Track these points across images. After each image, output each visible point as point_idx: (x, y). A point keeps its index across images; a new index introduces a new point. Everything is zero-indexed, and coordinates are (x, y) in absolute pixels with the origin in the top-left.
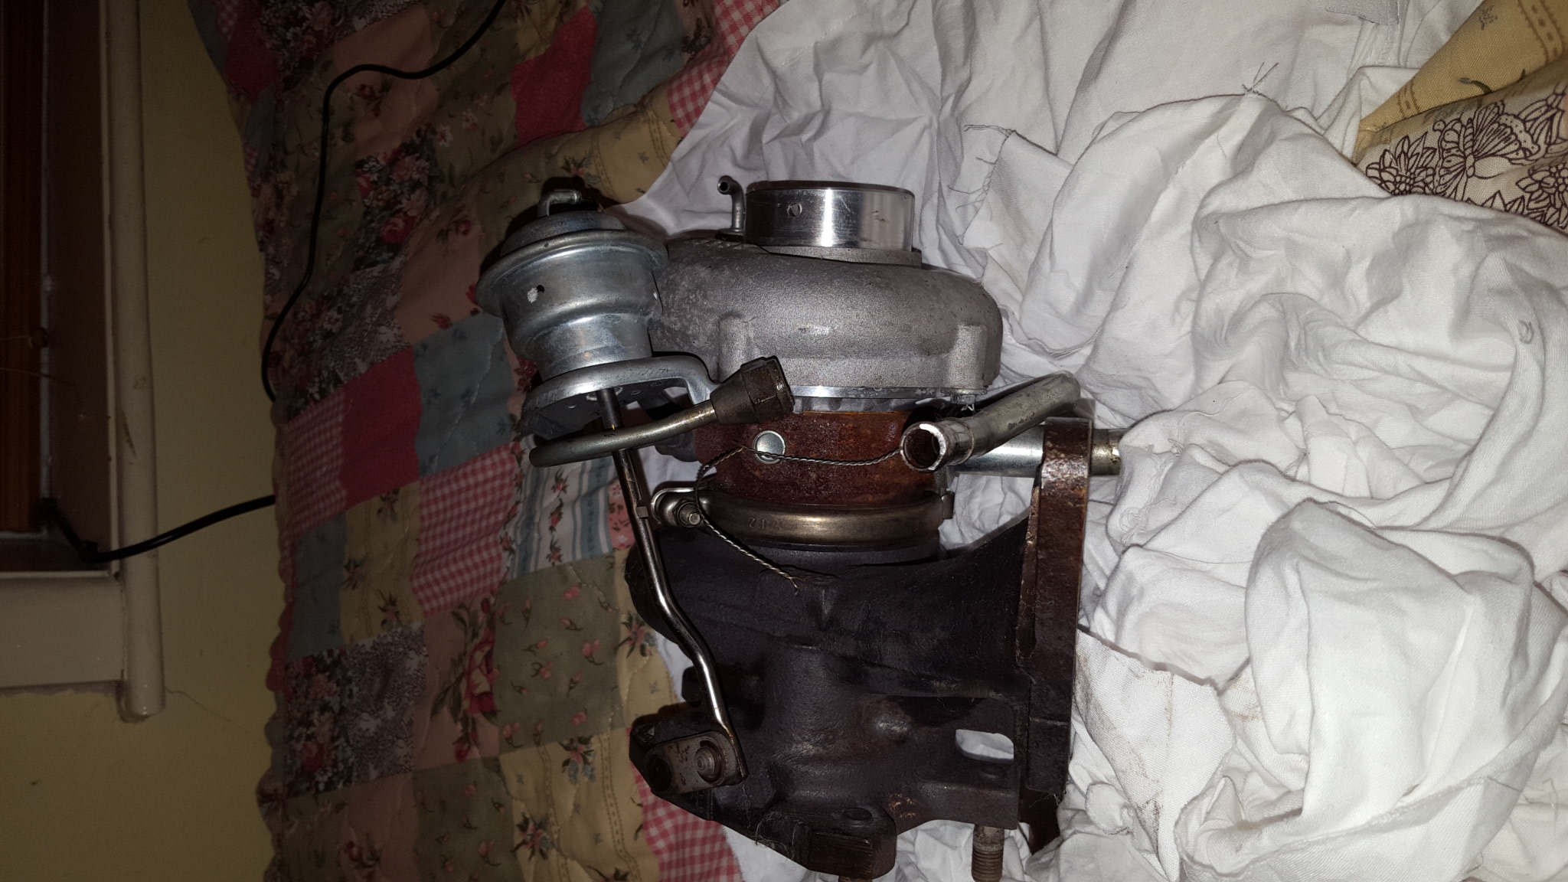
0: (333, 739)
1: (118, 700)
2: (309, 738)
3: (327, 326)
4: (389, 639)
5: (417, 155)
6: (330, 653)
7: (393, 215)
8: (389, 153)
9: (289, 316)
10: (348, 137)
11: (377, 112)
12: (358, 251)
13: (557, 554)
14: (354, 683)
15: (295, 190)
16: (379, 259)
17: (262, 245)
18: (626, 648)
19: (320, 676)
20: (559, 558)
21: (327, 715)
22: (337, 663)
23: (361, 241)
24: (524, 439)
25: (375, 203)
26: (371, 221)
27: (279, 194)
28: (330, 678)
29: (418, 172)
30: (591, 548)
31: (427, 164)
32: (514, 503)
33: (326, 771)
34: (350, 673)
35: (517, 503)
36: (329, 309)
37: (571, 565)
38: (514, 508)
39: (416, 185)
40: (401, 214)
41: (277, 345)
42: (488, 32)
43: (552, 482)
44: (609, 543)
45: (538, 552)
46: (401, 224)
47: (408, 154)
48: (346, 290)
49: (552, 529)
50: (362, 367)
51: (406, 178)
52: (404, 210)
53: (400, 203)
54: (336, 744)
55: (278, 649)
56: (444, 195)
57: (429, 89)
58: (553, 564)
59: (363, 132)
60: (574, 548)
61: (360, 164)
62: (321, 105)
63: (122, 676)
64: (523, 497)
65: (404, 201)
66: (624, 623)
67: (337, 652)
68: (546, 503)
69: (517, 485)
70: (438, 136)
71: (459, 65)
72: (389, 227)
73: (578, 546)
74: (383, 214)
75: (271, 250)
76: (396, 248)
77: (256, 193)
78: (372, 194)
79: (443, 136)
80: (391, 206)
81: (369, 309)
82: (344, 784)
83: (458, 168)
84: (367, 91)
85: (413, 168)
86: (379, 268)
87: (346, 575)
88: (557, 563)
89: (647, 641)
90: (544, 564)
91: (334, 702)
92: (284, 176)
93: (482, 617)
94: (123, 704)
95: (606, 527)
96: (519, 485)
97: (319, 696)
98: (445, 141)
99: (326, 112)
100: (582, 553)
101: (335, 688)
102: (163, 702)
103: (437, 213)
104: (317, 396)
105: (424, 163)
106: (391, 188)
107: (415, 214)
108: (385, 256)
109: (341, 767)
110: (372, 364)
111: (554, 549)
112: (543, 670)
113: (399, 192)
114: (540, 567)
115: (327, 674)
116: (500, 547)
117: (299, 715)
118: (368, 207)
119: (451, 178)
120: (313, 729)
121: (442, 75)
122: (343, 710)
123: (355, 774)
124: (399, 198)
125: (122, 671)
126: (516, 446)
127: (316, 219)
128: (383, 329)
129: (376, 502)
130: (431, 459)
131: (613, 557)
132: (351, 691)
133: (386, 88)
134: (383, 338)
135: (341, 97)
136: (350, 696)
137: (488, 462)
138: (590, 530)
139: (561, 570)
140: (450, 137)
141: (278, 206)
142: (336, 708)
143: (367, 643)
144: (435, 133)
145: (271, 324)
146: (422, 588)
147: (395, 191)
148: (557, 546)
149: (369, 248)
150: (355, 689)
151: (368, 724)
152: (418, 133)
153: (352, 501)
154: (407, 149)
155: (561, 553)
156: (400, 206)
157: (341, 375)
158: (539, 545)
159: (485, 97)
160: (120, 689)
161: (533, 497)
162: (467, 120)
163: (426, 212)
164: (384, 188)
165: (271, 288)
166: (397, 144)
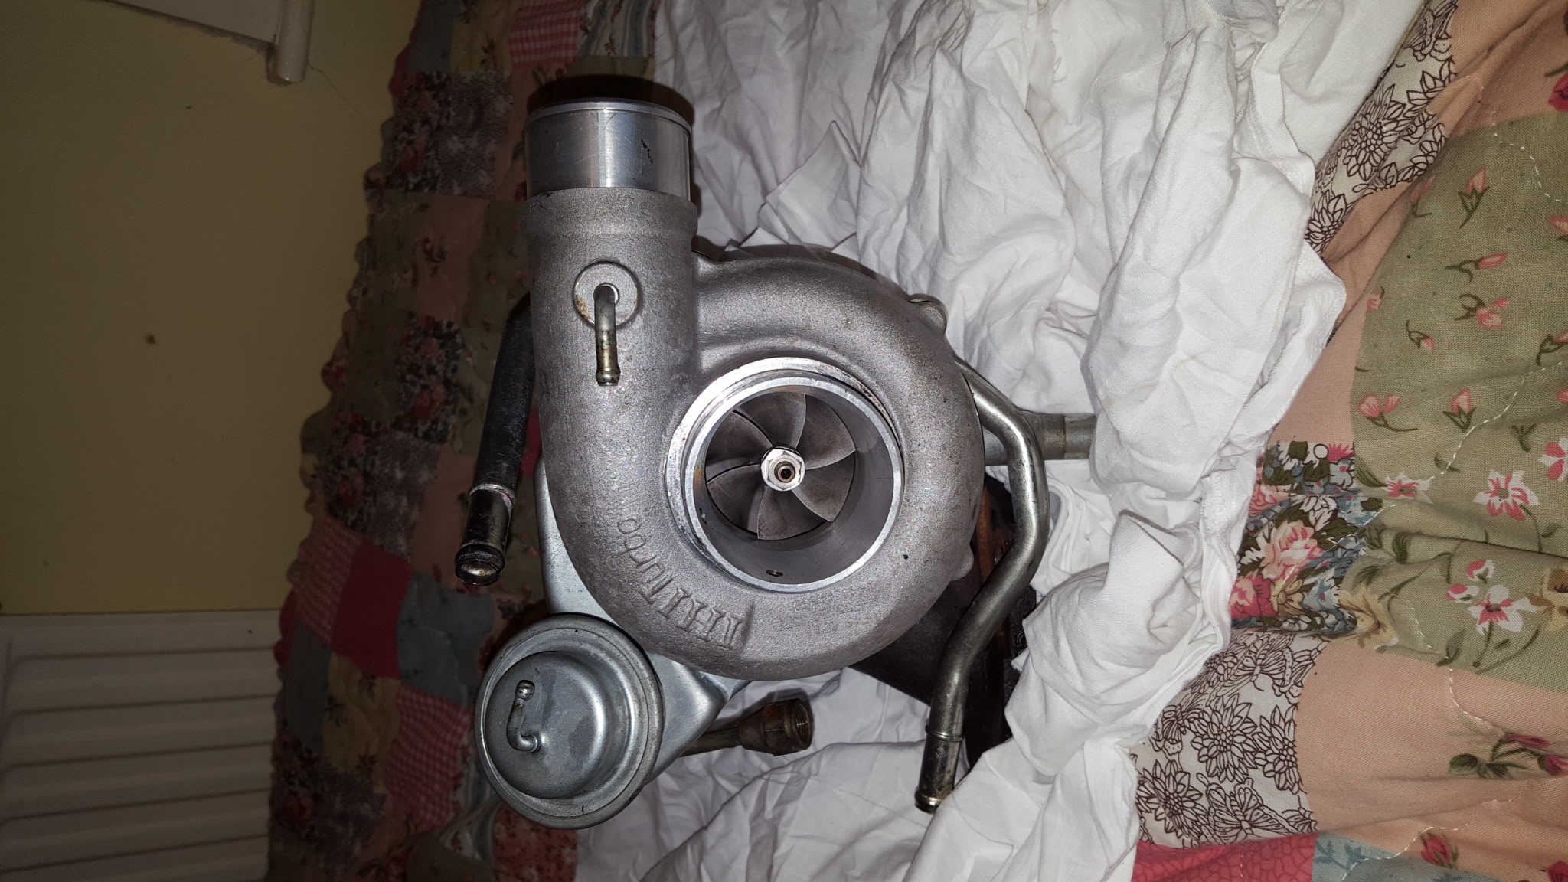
0: (427, 150)
2: (410, 143)
6: (439, 76)
13: (612, 45)
14: (452, 108)
19: (427, 93)
20: (612, 49)
21: (426, 127)
22: (443, 86)
28: (434, 97)
33: (417, 175)
34: (450, 98)
37: (617, 59)
45: (600, 38)
49: (614, 22)
54: (428, 154)
55: (402, 61)
58: (608, 53)
60: (623, 43)
63: (274, 40)
67: (444, 76)
73: (626, 42)
82: (430, 189)
88: (611, 54)
91: (434, 118)
94: (271, 65)
97: (423, 110)
100: (628, 51)
101: (437, 106)
102: (304, 74)
109: (429, 175)
111: (612, 39)
114: (598, 52)
116: (579, 25)
117: (406, 122)
120: (413, 137)
122: (439, 128)
123: (439, 184)
125: (275, 36)
139: (612, 61)
142: (435, 124)
143: (467, 75)
146: (516, 41)
148: (614, 37)
151: (454, 145)
155: (615, 44)
158: (603, 32)
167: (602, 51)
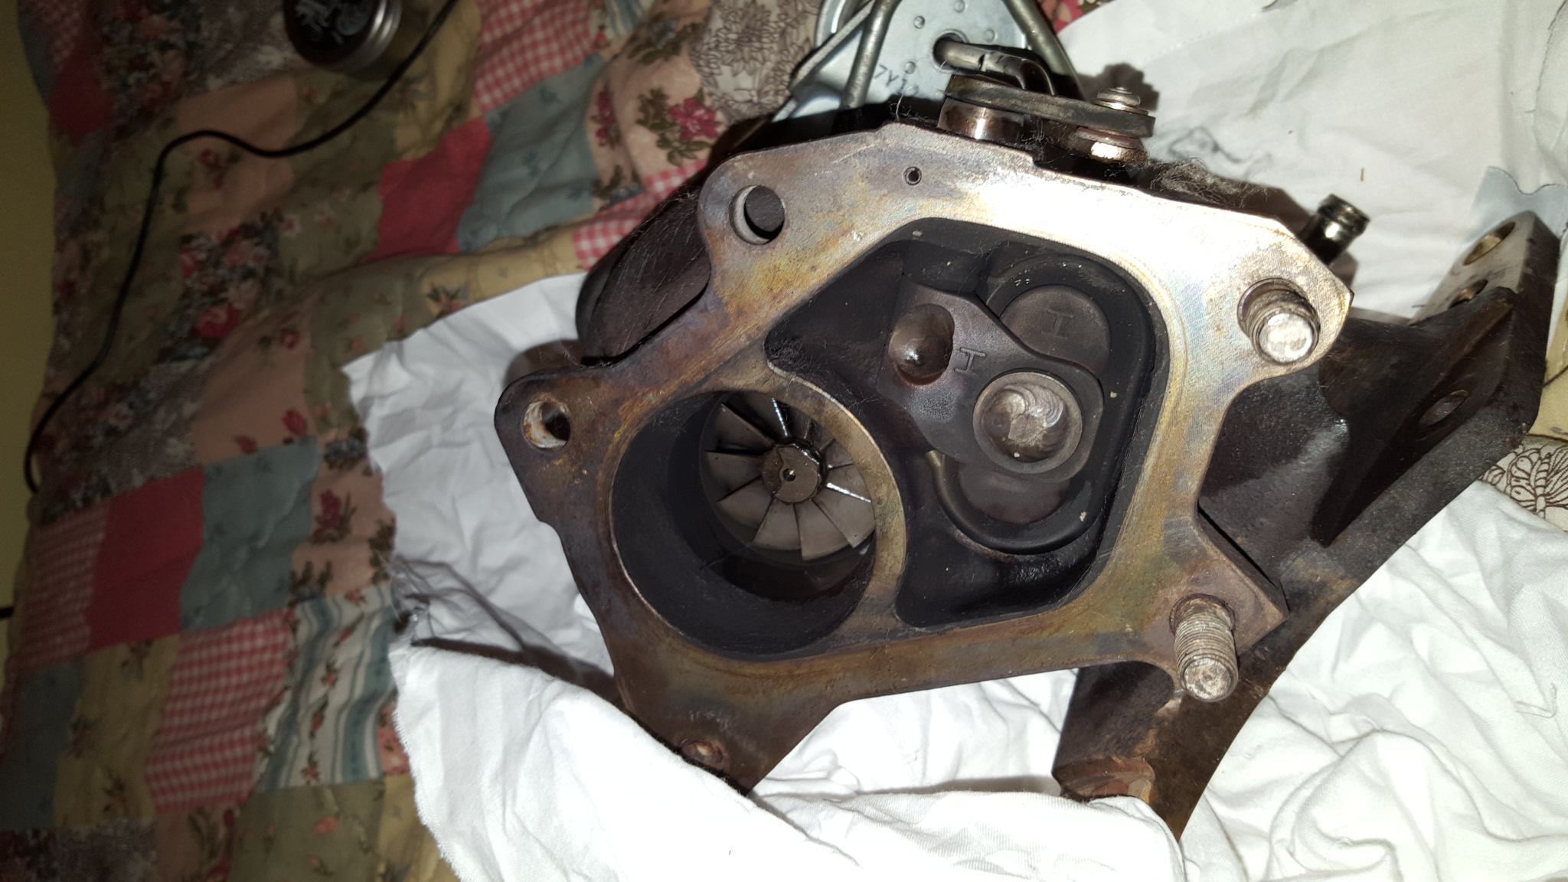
4: (111, 831)
5: (257, 240)
6: (36, 833)
7: (215, 304)
8: (225, 232)
10: (179, 206)
11: (218, 183)
12: (165, 340)
13: (314, 771)
16: (189, 353)
17: (57, 308)
20: (316, 776)
22: (42, 847)
23: (172, 328)
24: (300, 605)
25: (197, 286)
26: (188, 306)
27: (86, 255)
29: (255, 260)
30: (355, 769)
31: (267, 252)
32: (281, 687)
34: (55, 864)
36: (119, 401)
37: (329, 787)
38: (280, 693)
39: (249, 274)
40: (226, 305)
41: (51, 429)
42: (363, 121)
43: (322, 670)
45: (294, 762)
46: (223, 317)
47: (246, 237)
48: (143, 383)
49: (312, 735)
50: (138, 481)
51: (239, 264)
52: (229, 300)
53: (226, 291)
56: (280, 293)
57: (285, 171)
58: (308, 782)
59: (199, 202)
60: (334, 766)
61: (188, 239)
62: (152, 163)
64: (292, 681)
65: (232, 290)
66: (381, 875)
67: (44, 834)
68: (312, 698)
69: (288, 664)
70: (285, 224)
71: (324, 150)
72: (208, 318)
73: (339, 764)
74: (203, 300)
75: (65, 316)
76: (212, 340)
77: (61, 247)
78: (195, 275)
79: (290, 225)
80: (215, 292)
81: (161, 413)
83: (303, 264)
84: (211, 158)
85: (249, 253)
86: (187, 364)
87: (71, 736)
88: (313, 782)
93: (222, 832)
95: (374, 744)
98: (292, 231)
99: (158, 173)
100: (343, 774)
103: (266, 313)
104: (79, 504)
105: (262, 251)
106: (219, 272)
107: (241, 309)
108: (198, 350)
111: (313, 762)
113: (228, 278)
114: (290, 783)
116: (256, 745)
118: (188, 289)
119: (292, 273)
124: (227, 285)
126: (292, 612)
127: (124, 291)
129: (122, 651)
131: (382, 785)
133: (234, 159)
137: (258, 628)
138: (354, 742)
139: (317, 792)
140: (298, 228)
141: (82, 268)
143: (83, 830)
144: (281, 219)
145: (48, 403)
146: (157, 776)
147: (223, 276)
148: (315, 759)
149: (180, 338)
153: (98, 642)
154: (246, 231)
155: (319, 769)
156: (225, 295)
158: (296, 752)
159: (348, 192)
161: (302, 683)
162: (322, 214)
164: (211, 271)
165: (56, 361)
167: (298, 780)
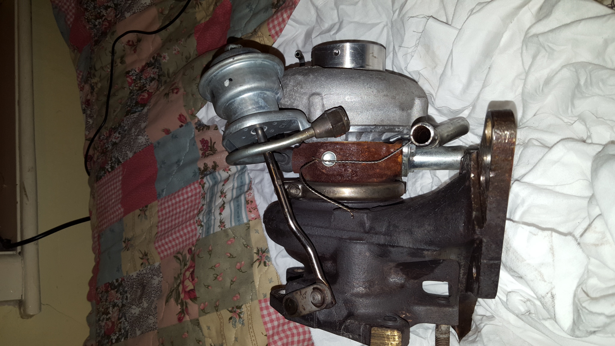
0: (119, 319)
1: (20, 309)
2: (107, 319)
3: (114, 140)
4: (145, 271)
5: (153, 67)
6: (117, 281)
7: (142, 92)
8: (141, 67)
9: (96, 138)
10: (122, 62)
11: (135, 51)
12: (127, 108)
13: (223, 225)
14: (128, 293)
15: (99, 85)
16: (137, 110)
17: (84, 111)
18: (257, 263)
19: (112, 291)
20: (224, 226)
21: (116, 308)
22: (120, 285)
23: (129, 104)
24: (205, 178)
25: (135, 88)
26: (133, 95)
27: (92, 88)
28: (117, 292)
29: (153, 74)
30: (239, 221)
31: (157, 70)
32: (201, 205)
33: (116, 334)
34: (126, 289)
35: (203, 205)
36: (115, 133)
37: (230, 228)
38: (202, 207)
39: (153, 79)
40: (146, 91)
41: (91, 152)
42: (183, 14)
43: (219, 194)
44: (247, 218)
45: (214, 225)
46: (146, 96)
47: (149, 67)
48: (122, 124)
49: (220, 214)
50: (130, 155)
51: (148, 77)
52: (147, 90)
53: (146, 87)
54: (120, 321)
55: (93, 283)
56: (165, 82)
57: (158, 39)
58: (222, 229)
59: (129, 60)
60: (231, 221)
61: (128, 72)
62: (111, 49)
63: (22, 298)
64: (205, 202)
65: (148, 86)
66: (255, 253)
67: (120, 280)
68: (217, 204)
69: (202, 198)
70: (162, 58)
71: (171, 28)
72: (141, 97)
73: (233, 220)
74: (138, 92)
75: (89, 112)
76: (144, 105)
77: (82, 89)
78: (133, 84)
79: (164, 58)
80: (142, 89)
81: (133, 130)
82: (125, 339)
83: (171, 71)
84: (131, 43)
85: (151, 72)
86: (137, 114)
87: (124, 245)
88: (223, 229)
89: (267, 259)
90: (217, 229)
91: (119, 302)
92: (94, 80)
93: (188, 256)
94: (22, 310)
95: (245, 210)
96: (204, 198)
97: (112, 300)
98: (165, 60)
99: (113, 52)
100: (235, 223)
101: (119, 296)
102: (40, 309)
103: (163, 88)
104: (110, 170)
105: (156, 70)
106: (142, 81)
107: (152, 91)
108: (139, 109)
109: (123, 331)
110: (135, 153)
111: (222, 222)
112: (218, 277)
113: (145, 83)
114: (215, 231)
115: (116, 290)
116: (196, 224)
117: (103, 310)
118: (131, 90)
119: (168, 74)
120: (109, 315)
121: (163, 32)
122: (123, 305)
123: (129, 334)
124: (145, 85)
125: (22, 295)
126: (202, 181)
127: (109, 97)
128: (140, 137)
129: (137, 212)
130: (163, 191)
131: (249, 224)
132: (127, 297)
133: (139, 40)
134: (140, 141)
135: (119, 46)
136: (127, 299)
137: (189, 189)
138: (238, 213)
139: (226, 231)
140: (167, 58)
141: (92, 93)
142: (120, 305)
143: (134, 274)
144: (161, 56)
145: (89, 142)
146: (159, 247)
147: (143, 82)
148: (223, 221)
149: (132, 106)
150: (129, 296)
151: (135, 311)
152: (153, 58)
153: (126, 213)
154: (149, 65)
155: (225, 224)
156: (145, 88)
157: (121, 159)
158: (214, 221)
159: (183, 40)
160: (21, 303)
161: (211, 201)
162: (175, 50)
163: (158, 89)
164: (138, 82)
165: (88, 128)
166: (144, 63)
